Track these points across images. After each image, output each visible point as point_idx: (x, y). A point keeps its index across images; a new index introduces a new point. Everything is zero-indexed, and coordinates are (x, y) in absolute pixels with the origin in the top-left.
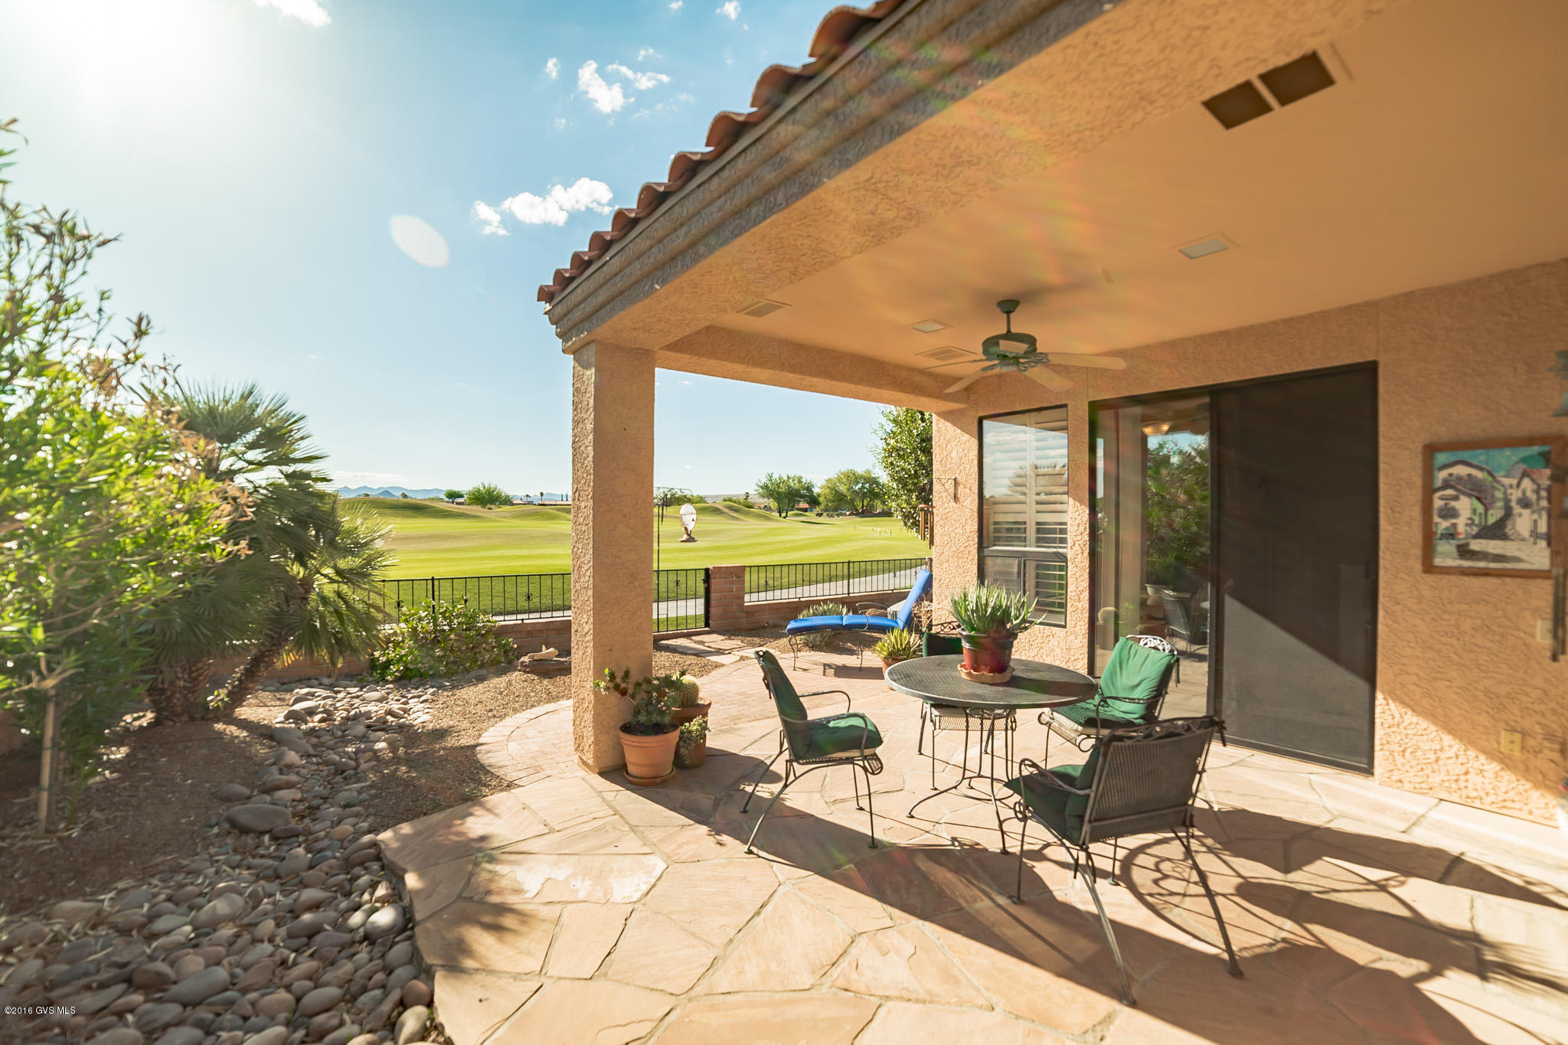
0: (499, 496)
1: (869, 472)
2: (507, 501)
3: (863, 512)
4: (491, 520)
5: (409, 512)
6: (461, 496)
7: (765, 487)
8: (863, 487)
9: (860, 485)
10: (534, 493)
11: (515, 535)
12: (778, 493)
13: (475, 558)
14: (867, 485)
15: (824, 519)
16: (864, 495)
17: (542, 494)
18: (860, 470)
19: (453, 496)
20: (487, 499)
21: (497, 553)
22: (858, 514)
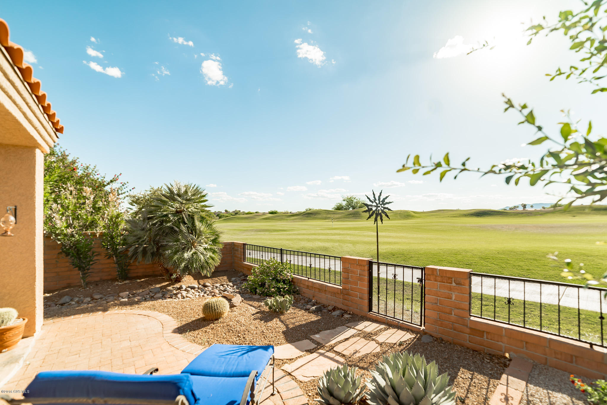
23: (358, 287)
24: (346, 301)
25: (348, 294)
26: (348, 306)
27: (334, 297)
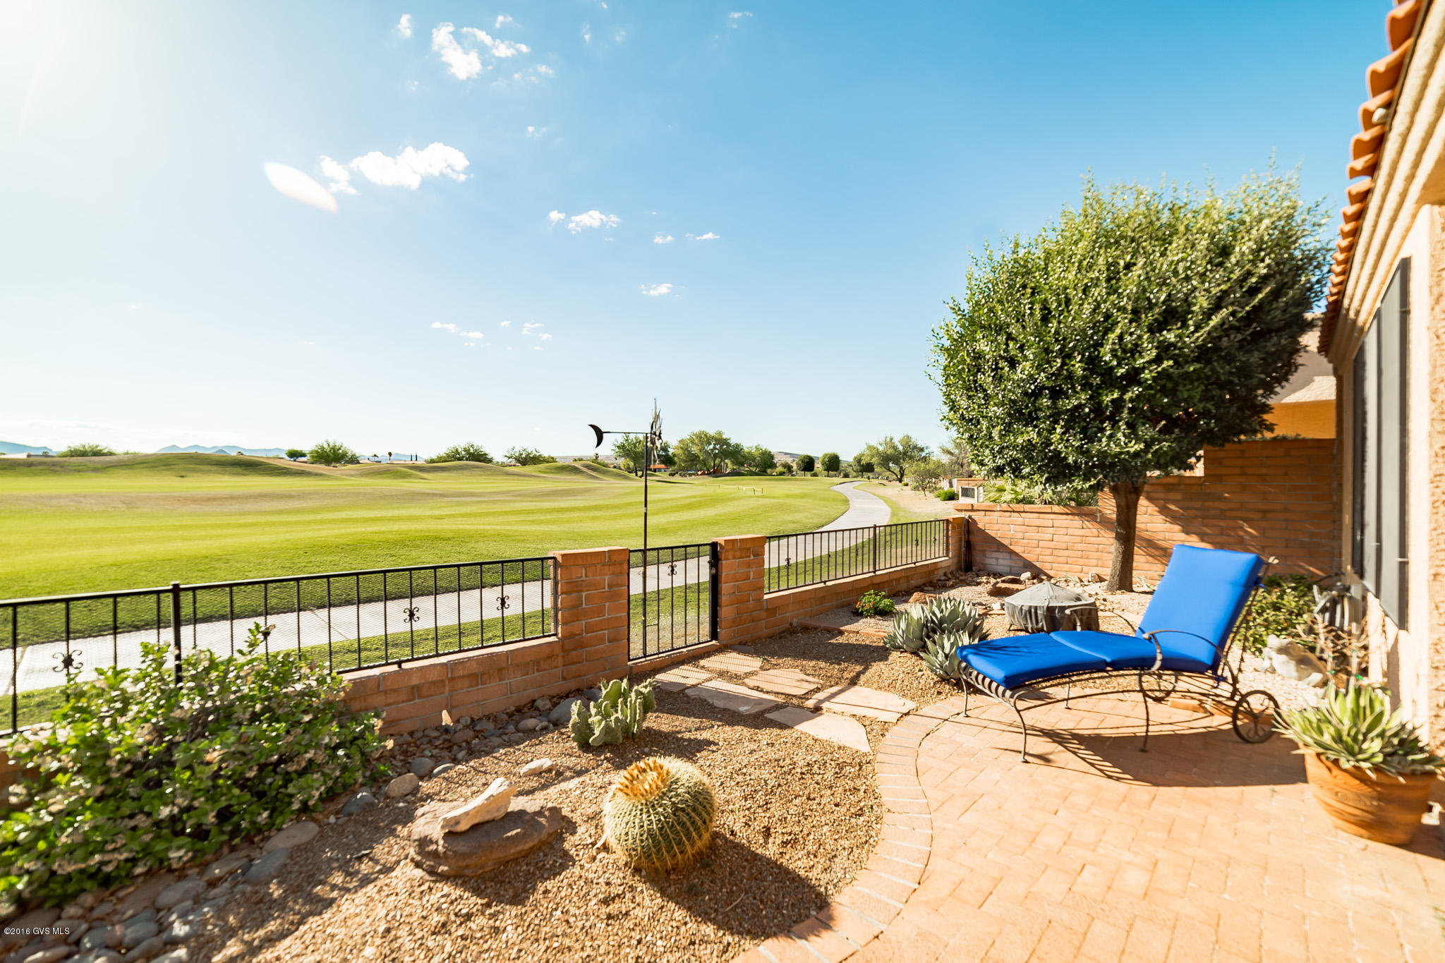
0: (344, 455)
1: (720, 433)
2: (354, 460)
3: (714, 472)
4: (336, 479)
5: (239, 470)
6: (304, 455)
7: (622, 447)
8: (715, 448)
9: (711, 447)
10: (382, 453)
11: (365, 494)
12: (635, 453)
13: (315, 522)
14: (718, 447)
15: (677, 478)
16: (716, 456)
17: (390, 454)
18: (712, 432)
19: (294, 455)
20: (332, 457)
21: (343, 515)
22: (709, 474)
23: (606, 616)
24: (573, 667)
25: (581, 645)
26: (580, 676)
27: (536, 674)
